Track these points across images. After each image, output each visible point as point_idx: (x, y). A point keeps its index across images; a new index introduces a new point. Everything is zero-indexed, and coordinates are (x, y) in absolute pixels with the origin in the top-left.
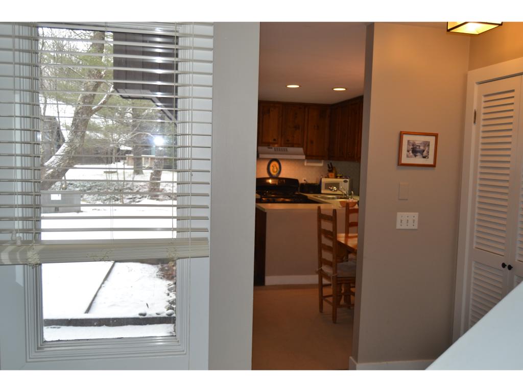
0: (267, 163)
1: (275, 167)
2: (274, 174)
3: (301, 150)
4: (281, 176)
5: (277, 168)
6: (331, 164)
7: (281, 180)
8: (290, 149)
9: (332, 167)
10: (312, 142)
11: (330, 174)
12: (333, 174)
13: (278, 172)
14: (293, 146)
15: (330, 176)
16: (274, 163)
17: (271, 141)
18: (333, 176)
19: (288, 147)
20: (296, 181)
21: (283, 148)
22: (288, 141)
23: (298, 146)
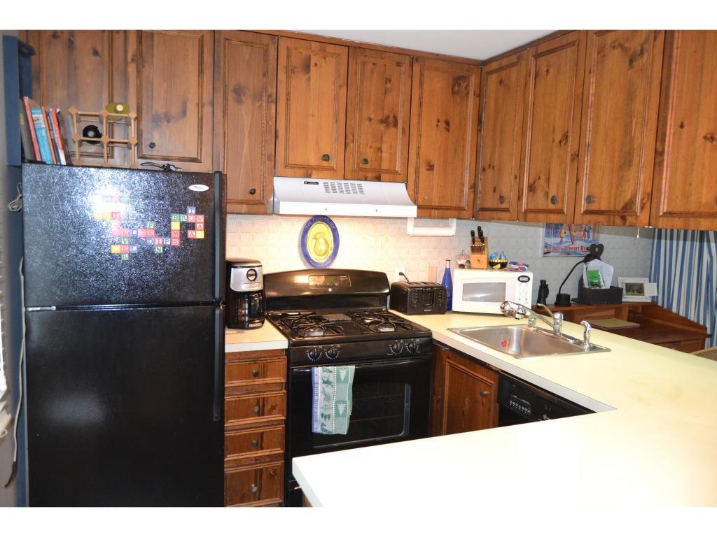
0: (299, 225)
1: (321, 240)
2: (320, 259)
3: (399, 189)
4: (338, 265)
5: (327, 242)
6: (479, 229)
7: (342, 278)
8: (370, 187)
9: (482, 239)
10: (430, 167)
11: (476, 256)
12: (484, 258)
13: (330, 252)
14: (378, 179)
15: (474, 264)
16: (320, 228)
17: (313, 160)
18: (485, 265)
19: (366, 179)
20: (380, 278)
21: (349, 182)
22: (366, 161)
23: (393, 177)
